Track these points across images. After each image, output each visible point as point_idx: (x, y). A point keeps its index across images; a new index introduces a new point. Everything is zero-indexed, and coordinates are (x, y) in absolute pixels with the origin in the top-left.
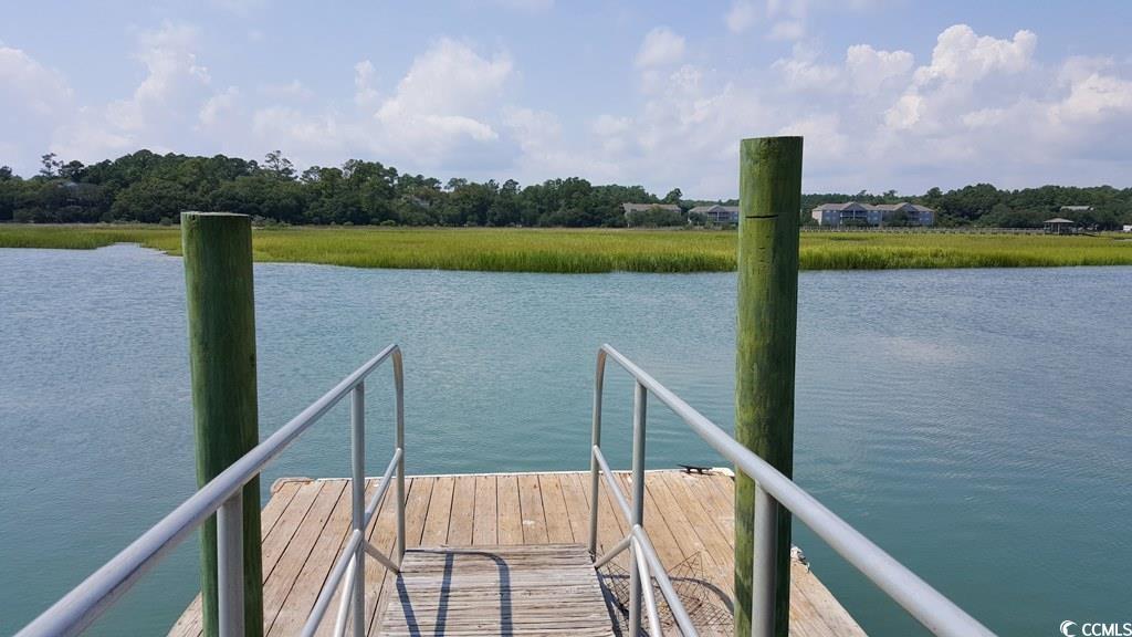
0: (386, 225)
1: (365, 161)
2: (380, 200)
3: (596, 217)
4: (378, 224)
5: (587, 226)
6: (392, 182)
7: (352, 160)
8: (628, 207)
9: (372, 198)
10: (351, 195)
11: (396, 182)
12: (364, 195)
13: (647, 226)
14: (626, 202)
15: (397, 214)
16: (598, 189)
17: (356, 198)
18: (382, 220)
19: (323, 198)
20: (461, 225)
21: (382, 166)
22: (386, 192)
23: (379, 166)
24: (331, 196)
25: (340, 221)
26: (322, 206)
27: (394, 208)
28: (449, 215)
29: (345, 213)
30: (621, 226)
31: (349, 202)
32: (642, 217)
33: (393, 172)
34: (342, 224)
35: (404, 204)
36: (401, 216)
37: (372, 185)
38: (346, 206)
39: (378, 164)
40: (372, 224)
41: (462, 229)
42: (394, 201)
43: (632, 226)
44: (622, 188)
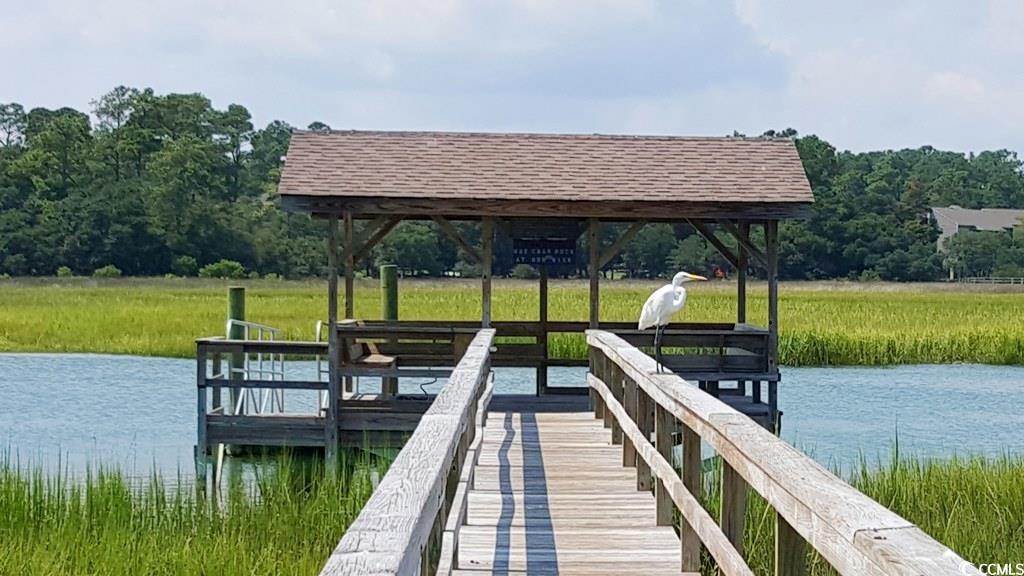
0: (218, 274)
1: (161, 92)
2: (201, 203)
3: (849, 248)
4: (194, 273)
5: (819, 277)
6: (236, 145)
7: (122, 90)
8: (950, 219)
9: (178, 198)
10: (116, 190)
11: (246, 147)
12: (153, 191)
13: (1004, 278)
14: (949, 202)
15: (247, 245)
16: (868, 162)
17: (133, 199)
18: (203, 263)
19: (34, 199)
20: (436, 274)
21: (207, 103)
22: (219, 180)
23: (200, 103)
24: (60, 192)
25: (83, 264)
26: (31, 223)
27: (238, 226)
28: (403, 243)
29: (95, 240)
30: (921, 276)
31: (112, 210)
32: (989, 250)
33: (237, 118)
34: (88, 273)
35: (268, 215)
36: (260, 251)
37: (179, 161)
38: (101, 221)
39: (197, 97)
40: (178, 273)
41: (438, 286)
42: (240, 204)
43: (960, 276)
44: (949, 159)
